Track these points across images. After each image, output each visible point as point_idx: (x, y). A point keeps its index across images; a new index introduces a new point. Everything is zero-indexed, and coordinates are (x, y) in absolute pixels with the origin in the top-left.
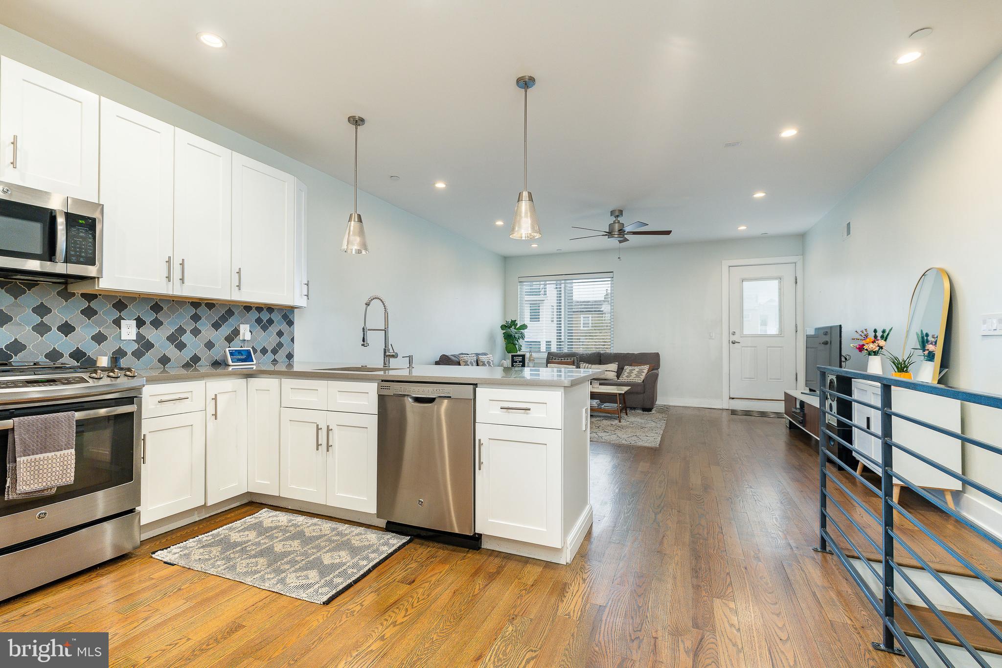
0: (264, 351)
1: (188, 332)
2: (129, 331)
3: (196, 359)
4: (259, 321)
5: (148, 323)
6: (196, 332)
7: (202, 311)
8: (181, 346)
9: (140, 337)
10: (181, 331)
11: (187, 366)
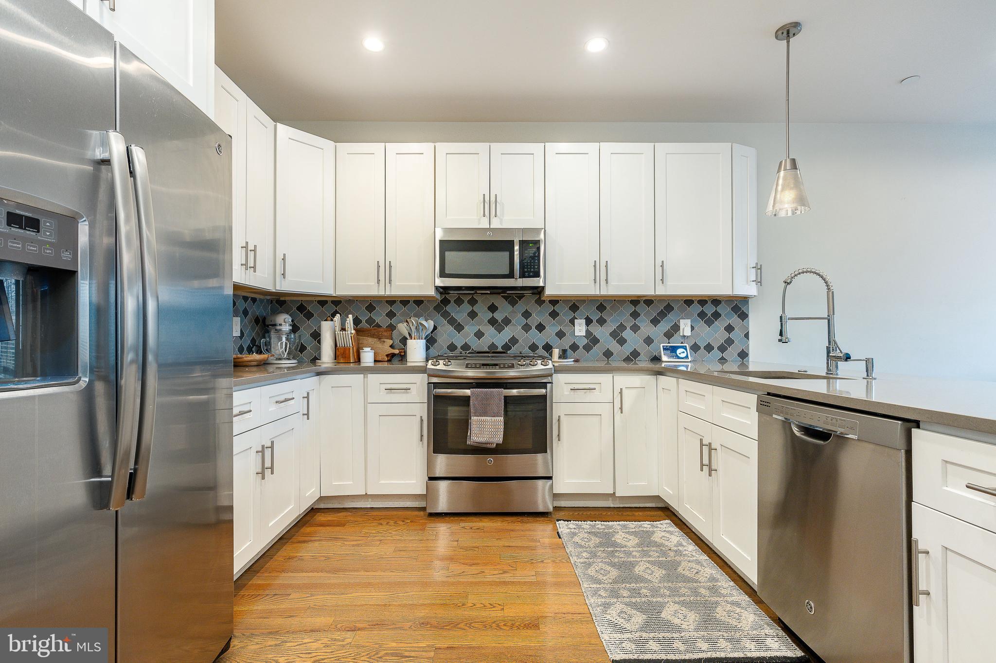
0: (709, 348)
1: (628, 328)
2: (580, 329)
3: (635, 354)
4: (702, 315)
5: (595, 321)
6: (635, 328)
7: (641, 308)
8: (622, 342)
9: (589, 334)
10: (622, 327)
11: (627, 360)
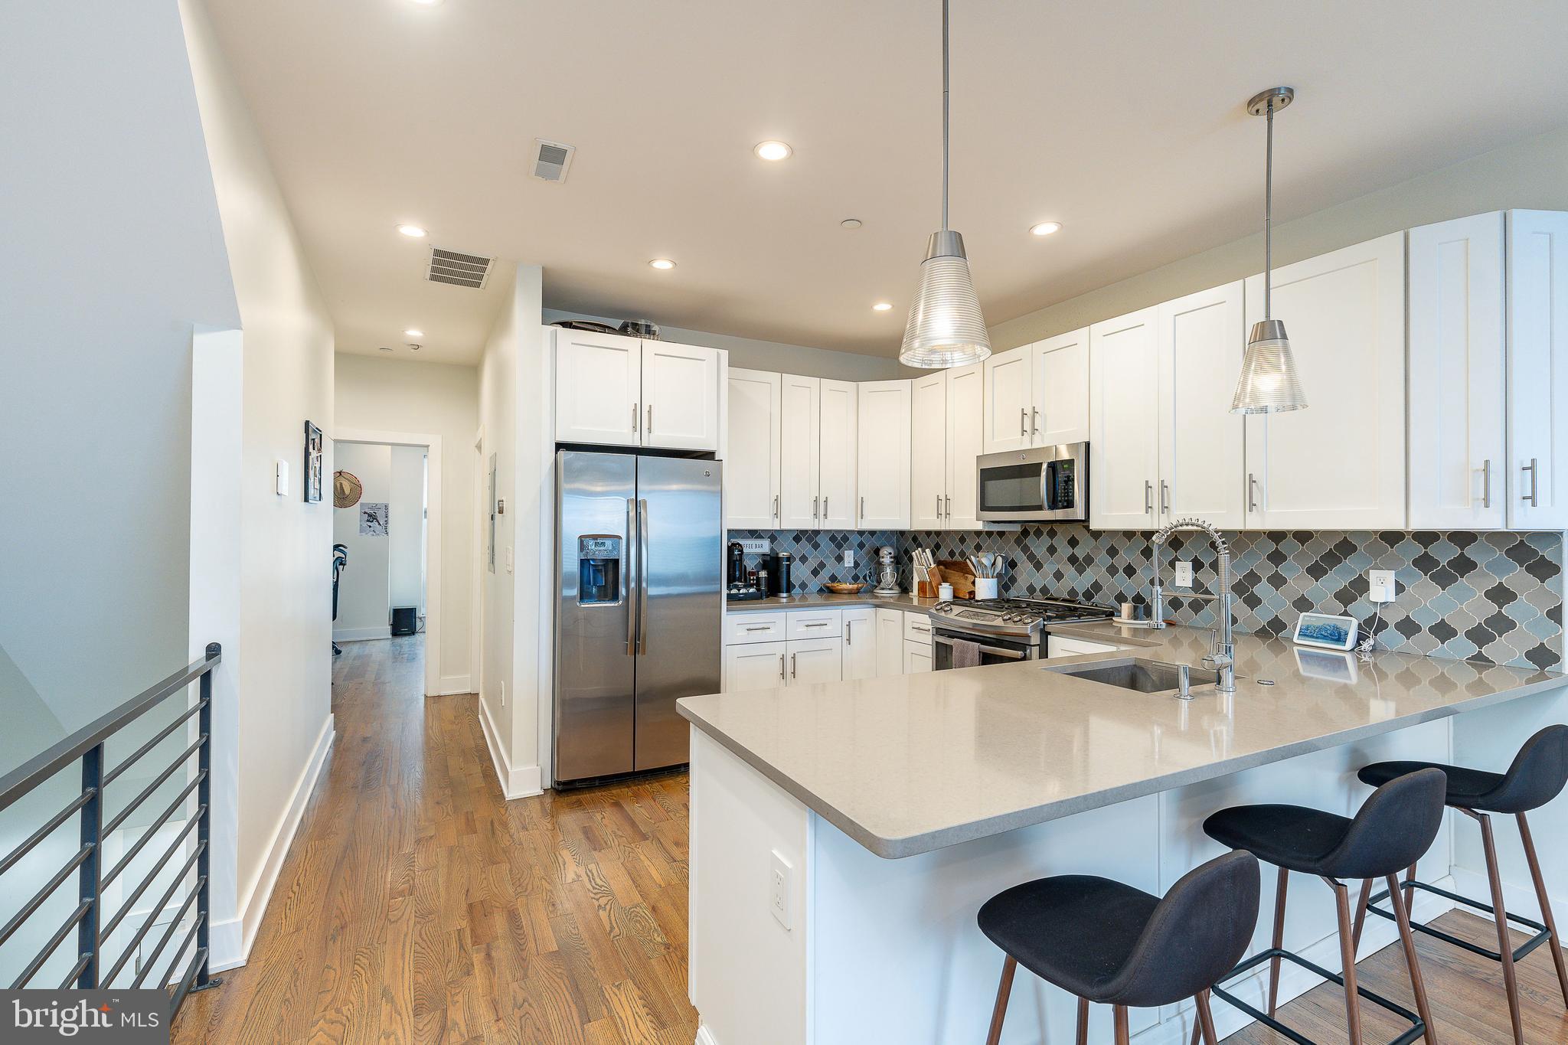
0: (1443, 631)
1: (1264, 580)
2: (1184, 576)
3: (1277, 625)
5: (1207, 565)
6: (1277, 581)
7: (1289, 548)
8: (1253, 602)
9: (1197, 586)
10: (1253, 578)
11: (1262, 633)
